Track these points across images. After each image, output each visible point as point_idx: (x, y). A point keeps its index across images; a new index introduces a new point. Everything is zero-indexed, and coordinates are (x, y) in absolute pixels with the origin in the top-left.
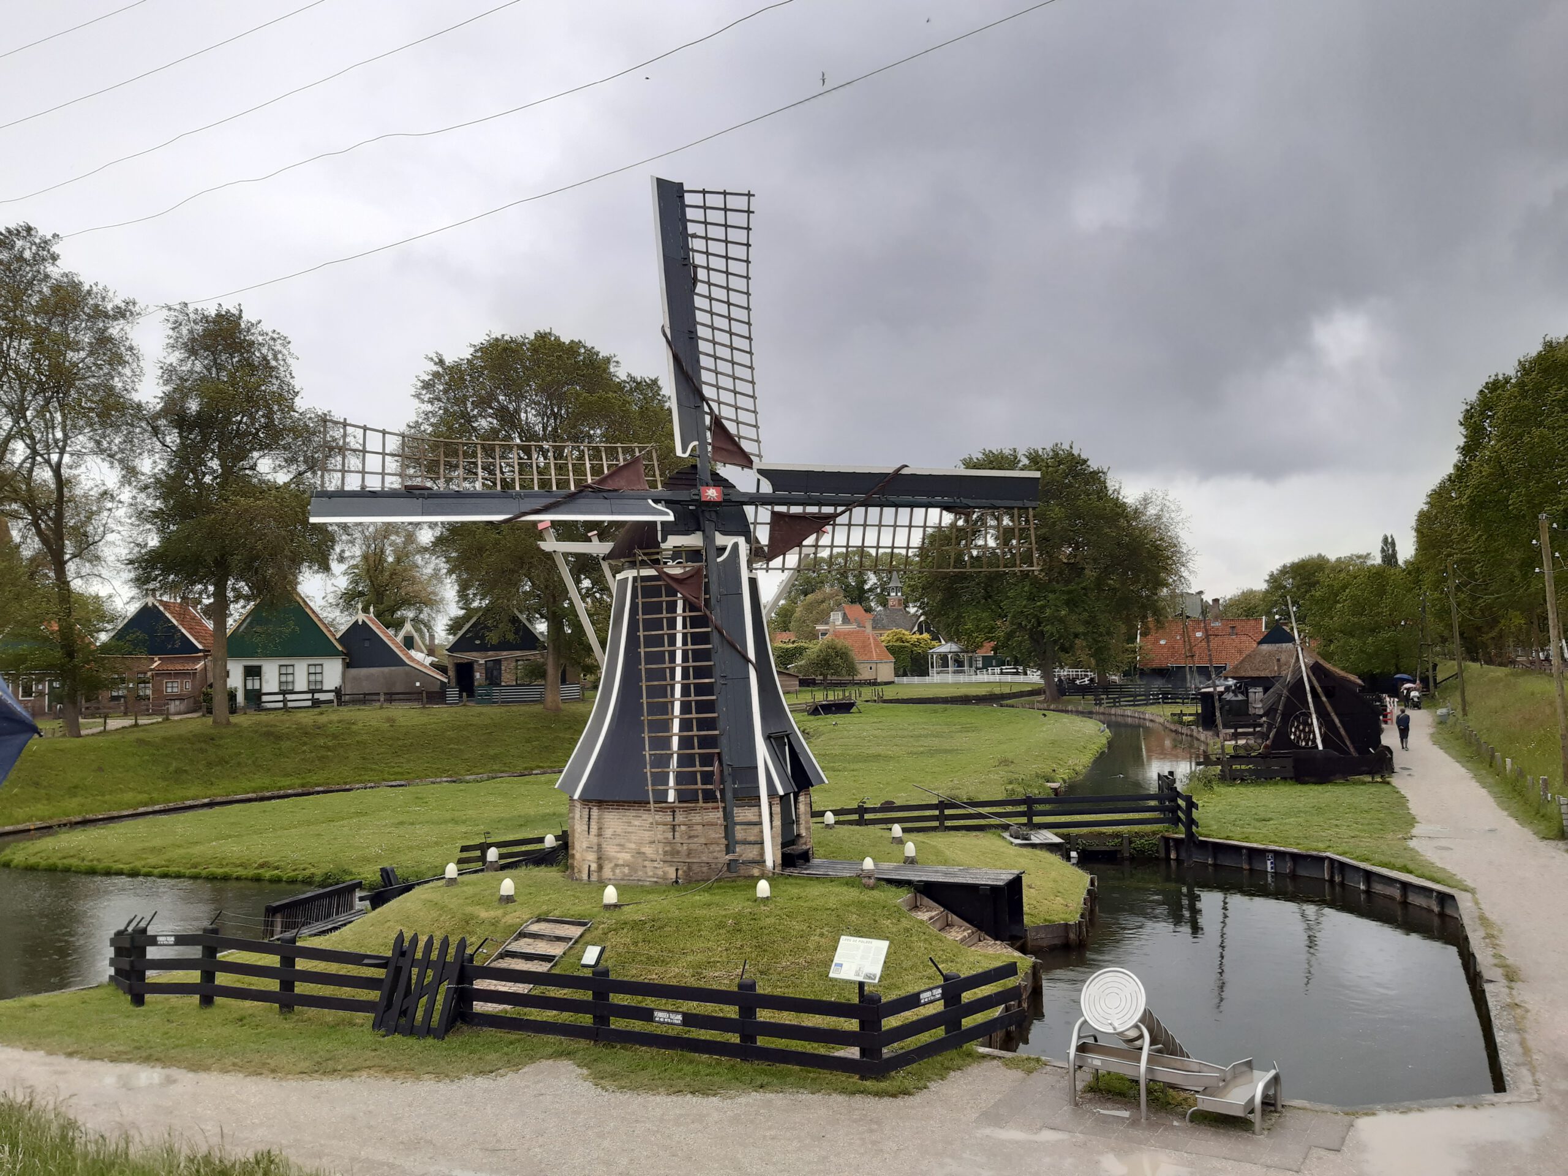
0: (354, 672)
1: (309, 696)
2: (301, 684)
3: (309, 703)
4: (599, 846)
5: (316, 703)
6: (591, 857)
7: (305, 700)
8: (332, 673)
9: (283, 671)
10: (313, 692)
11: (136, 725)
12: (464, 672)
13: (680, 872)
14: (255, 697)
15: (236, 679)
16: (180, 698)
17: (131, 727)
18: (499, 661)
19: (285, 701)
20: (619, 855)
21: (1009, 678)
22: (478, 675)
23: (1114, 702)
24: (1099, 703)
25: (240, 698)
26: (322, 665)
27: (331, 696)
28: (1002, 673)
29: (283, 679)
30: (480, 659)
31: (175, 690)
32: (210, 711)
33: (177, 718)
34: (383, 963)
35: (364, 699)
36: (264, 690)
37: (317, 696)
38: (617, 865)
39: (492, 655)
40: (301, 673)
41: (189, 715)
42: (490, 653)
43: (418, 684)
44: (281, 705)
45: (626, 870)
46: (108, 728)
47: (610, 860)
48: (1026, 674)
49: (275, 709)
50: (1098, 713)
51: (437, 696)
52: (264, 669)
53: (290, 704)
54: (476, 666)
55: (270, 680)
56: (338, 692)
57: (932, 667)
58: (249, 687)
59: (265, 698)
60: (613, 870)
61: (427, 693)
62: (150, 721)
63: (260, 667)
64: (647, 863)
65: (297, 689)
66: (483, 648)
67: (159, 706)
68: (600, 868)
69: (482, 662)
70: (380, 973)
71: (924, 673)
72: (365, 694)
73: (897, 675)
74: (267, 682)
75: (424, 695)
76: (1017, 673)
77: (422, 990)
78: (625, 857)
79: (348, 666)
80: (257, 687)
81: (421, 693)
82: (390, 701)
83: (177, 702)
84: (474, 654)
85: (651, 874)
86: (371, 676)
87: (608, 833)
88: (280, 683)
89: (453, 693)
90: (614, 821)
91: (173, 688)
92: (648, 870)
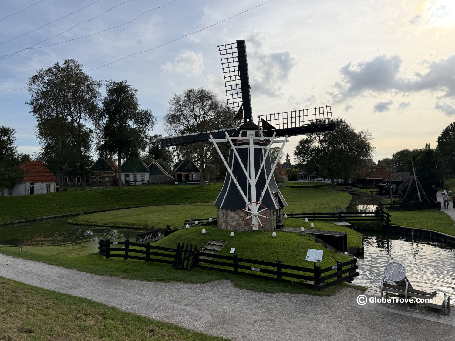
0: (152, 176)
1: (141, 182)
2: (139, 179)
3: (141, 184)
4: (227, 221)
5: (143, 184)
6: (224, 224)
7: (140, 183)
8: (147, 176)
9: (135, 176)
10: (142, 181)
11: (99, 189)
12: (179, 177)
13: (249, 229)
14: (127, 182)
15: (123, 178)
16: (109, 182)
17: (98, 189)
18: (188, 174)
19: (135, 183)
20: (232, 224)
21: (320, 182)
22: (183, 178)
23: (351, 188)
24: (347, 188)
25: (124, 182)
26: (144, 174)
27: (146, 182)
28: (317, 180)
29: (135, 178)
30: (183, 173)
31: (108, 180)
32: (117, 185)
33: (109, 187)
34: (175, 250)
35: (155, 183)
36: (130, 181)
37: (143, 182)
38: (231, 226)
39: (186, 173)
40: (139, 176)
41: (111, 186)
42: (186, 172)
43: (168, 180)
44: (134, 184)
45: (234, 228)
46: (92, 189)
47: (229, 225)
48: (324, 180)
49: (133, 185)
50: (347, 191)
51: (173, 183)
52: (130, 175)
53: (137, 184)
54: (182, 175)
55: (132, 178)
56: (148, 181)
57: (298, 178)
58: (126, 180)
59: (130, 182)
60: (230, 227)
61: (171, 182)
62: (102, 188)
63: (129, 175)
64: (240, 226)
65: (138, 180)
66: (184, 171)
67: (104, 184)
68: (227, 227)
69: (184, 174)
70: (174, 253)
71: (296, 180)
72: (155, 182)
73: (289, 180)
74: (131, 178)
75: (170, 182)
76: (322, 180)
77: (185, 259)
78: (234, 224)
79: (151, 175)
80: (128, 180)
81: (169, 182)
82: (161, 184)
83: (109, 183)
84: (182, 172)
85: (241, 229)
86: (157, 177)
87: (229, 218)
88: (134, 179)
89: (177, 182)
90: (231, 214)
91: (107, 180)
92: (240, 228)
